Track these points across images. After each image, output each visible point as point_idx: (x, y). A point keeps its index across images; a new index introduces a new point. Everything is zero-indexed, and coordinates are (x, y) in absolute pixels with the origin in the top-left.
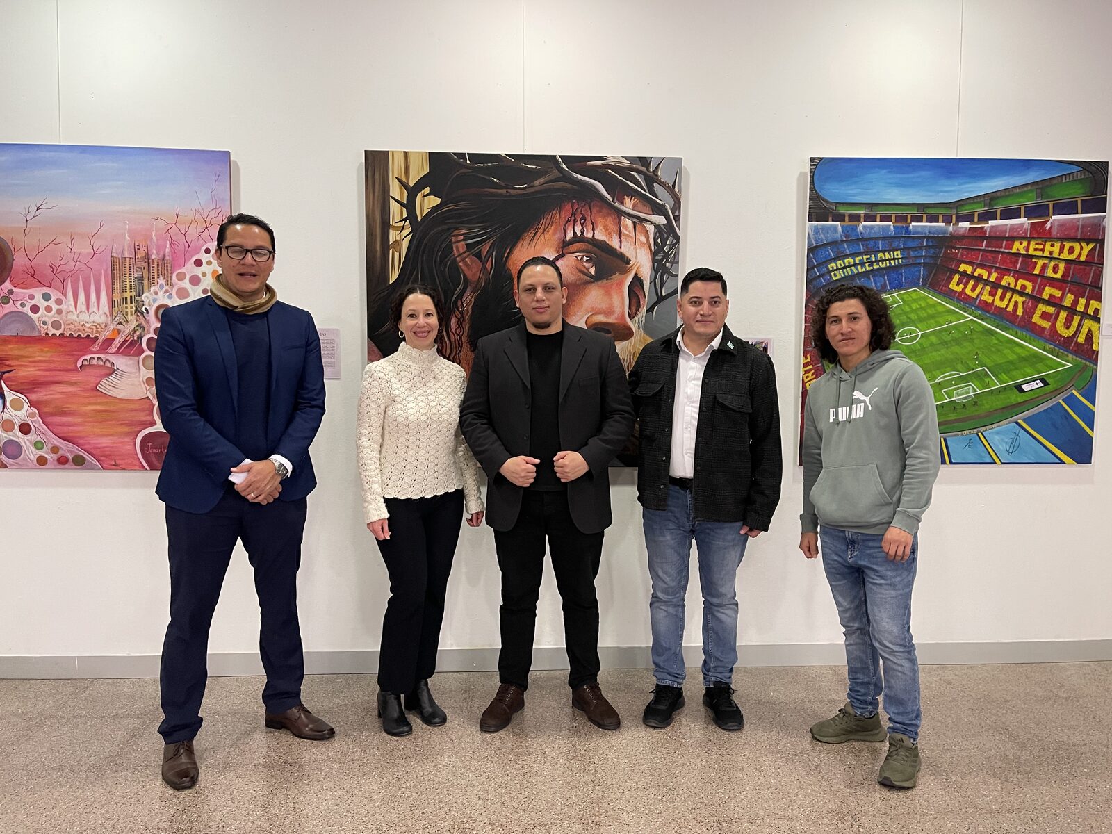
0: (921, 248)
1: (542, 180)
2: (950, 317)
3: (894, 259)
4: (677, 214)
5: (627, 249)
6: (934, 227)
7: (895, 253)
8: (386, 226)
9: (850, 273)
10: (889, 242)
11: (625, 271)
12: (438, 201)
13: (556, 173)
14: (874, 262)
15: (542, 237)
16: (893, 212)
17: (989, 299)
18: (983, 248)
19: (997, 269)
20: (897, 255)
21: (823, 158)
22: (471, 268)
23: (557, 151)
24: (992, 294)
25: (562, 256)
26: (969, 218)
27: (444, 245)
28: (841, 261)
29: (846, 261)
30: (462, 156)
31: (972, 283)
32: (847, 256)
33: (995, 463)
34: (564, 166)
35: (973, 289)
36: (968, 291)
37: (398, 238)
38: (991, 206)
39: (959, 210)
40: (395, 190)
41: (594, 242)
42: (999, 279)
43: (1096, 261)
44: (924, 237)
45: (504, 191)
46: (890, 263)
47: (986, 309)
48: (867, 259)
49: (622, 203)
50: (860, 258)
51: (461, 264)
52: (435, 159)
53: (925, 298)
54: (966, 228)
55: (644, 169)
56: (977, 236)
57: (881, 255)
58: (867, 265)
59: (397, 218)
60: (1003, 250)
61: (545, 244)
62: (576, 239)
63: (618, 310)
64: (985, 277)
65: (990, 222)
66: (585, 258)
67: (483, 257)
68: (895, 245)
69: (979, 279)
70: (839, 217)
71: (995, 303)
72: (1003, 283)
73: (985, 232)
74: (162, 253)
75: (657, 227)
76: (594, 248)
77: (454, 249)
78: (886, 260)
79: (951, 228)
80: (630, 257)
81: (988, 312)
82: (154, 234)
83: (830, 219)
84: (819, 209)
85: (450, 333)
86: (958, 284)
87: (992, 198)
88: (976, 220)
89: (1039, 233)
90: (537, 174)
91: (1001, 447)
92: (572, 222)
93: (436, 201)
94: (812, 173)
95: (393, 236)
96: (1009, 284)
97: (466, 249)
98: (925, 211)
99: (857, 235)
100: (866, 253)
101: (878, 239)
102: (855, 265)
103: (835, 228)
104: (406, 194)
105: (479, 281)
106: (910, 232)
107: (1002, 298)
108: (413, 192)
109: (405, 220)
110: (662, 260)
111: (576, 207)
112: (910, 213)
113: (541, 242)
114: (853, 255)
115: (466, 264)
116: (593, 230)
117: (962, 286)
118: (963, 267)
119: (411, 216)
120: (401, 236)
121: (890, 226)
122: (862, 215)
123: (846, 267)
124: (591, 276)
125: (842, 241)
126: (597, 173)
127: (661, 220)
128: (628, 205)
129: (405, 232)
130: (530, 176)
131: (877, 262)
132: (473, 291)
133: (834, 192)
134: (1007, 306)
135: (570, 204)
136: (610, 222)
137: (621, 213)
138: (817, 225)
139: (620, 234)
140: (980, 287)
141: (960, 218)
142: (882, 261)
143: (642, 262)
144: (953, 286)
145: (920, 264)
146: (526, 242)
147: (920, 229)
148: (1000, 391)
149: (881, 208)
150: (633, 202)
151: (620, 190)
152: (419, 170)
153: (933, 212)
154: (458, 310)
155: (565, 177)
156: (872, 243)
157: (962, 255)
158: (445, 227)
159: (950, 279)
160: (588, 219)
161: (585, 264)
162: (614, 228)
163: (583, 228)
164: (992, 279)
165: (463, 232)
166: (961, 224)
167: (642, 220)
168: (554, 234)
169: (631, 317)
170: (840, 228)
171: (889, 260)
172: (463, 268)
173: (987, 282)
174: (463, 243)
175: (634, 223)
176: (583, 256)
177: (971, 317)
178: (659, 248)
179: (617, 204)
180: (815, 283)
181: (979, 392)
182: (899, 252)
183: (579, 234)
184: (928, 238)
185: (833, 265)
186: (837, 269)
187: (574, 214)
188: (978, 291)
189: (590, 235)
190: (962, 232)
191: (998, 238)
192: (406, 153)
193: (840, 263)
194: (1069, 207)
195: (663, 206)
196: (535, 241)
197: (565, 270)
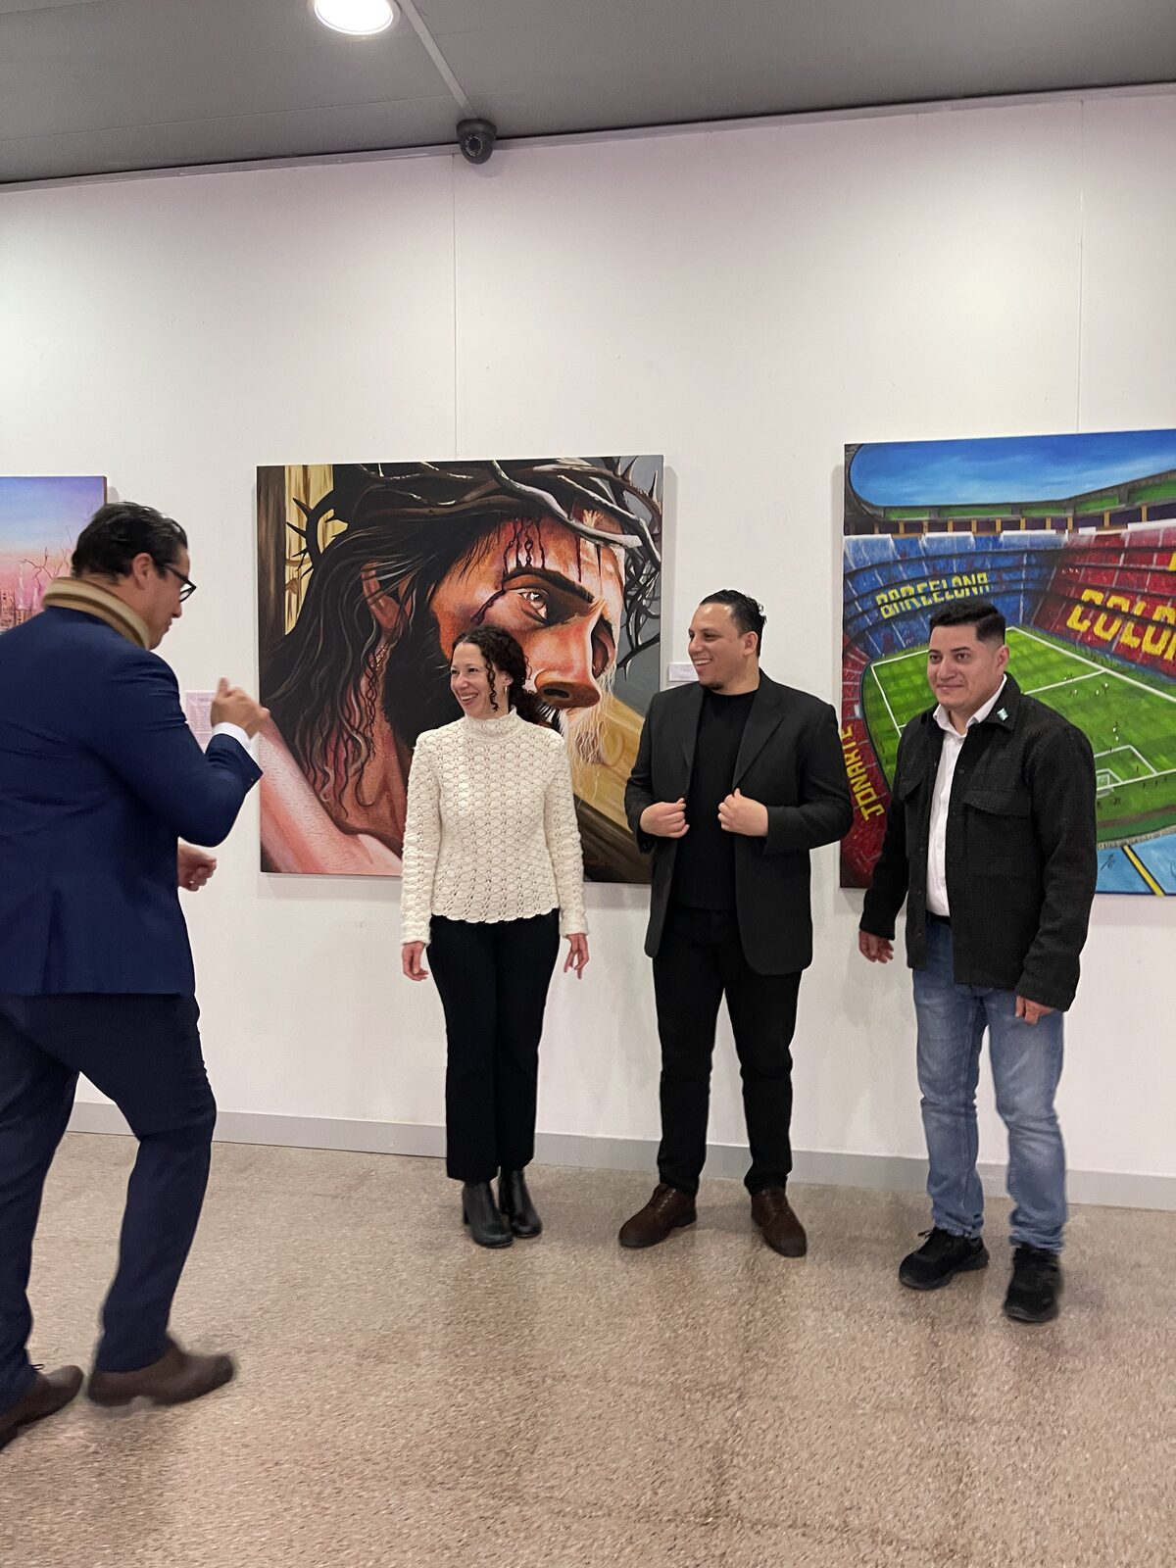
0: (1019, 567)
1: (473, 494)
2: (1070, 670)
3: (977, 585)
4: (656, 531)
5: (588, 582)
6: (1039, 536)
7: (979, 576)
8: (281, 560)
9: (909, 608)
10: (969, 562)
11: (586, 612)
12: (344, 526)
13: (493, 484)
14: (946, 590)
15: (476, 570)
16: (974, 517)
17: (1134, 642)
18: (1120, 565)
19: (1144, 597)
20: (982, 579)
21: (862, 445)
22: (385, 612)
23: (494, 455)
24: (1139, 633)
25: (503, 593)
26: (1096, 521)
27: (351, 583)
28: (895, 591)
29: (903, 590)
30: (373, 467)
31: (1103, 618)
32: (903, 583)
33: (1153, 893)
34: (503, 474)
35: (1106, 627)
36: (1098, 630)
37: (296, 576)
38: (1130, 501)
39: (1078, 510)
40: (293, 515)
41: (544, 573)
42: (1149, 611)
44: (1023, 552)
45: (426, 510)
46: (971, 591)
47: (1127, 656)
48: (935, 586)
49: (581, 520)
50: (925, 585)
51: (373, 607)
52: (340, 472)
53: (1028, 642)
54: (1091, 536)
55: (610, 473)
56: (1112, 545)
57: (956, 580)
58: (935, 595)
59: (295, 551)
60: (1153, 567)
61: (480, 578)
62: (520, 571)
63: (578, 665)
64: (1125, 608)
65: (1129, 525)
66: (533, 596)
67: (401, 595)
68: (978, 564)
69: (1115, 612)
70: (891, 528)
71: (1144, 648)
72: (1156, 617)
73: (1123, 542)
74: (29, 602)
75: (628, 550)
76: (545, 582)
77: (364, 587)
78: (964, 587)
79: (1066, 537)
80: (593, 593)
81: (1133, 661)
82: (21, 579)
83: (877, 530)
84: (859, 517)
85: (360, 697)
86: (1081, 620)
87: (1132, 489)
88: (1107, 523)
90: (466, 487)
91: (1162, 869)
92: (515, 547)
93: (341, 526)
94: (848, 466)
95: (290, 572)
96: (1166, 618)
97: (379, 587)
98: (1021, 514)
99: (918, 551)
100: (934, 577)
101: (951, 556)
102: (917, 595)
103: (885, 543)
104: (305, 519)
105: (395, 629)
106: (1001, 544)
107: (1155, 640)
108: (313, 516)
109: (304, 552)
110: (637, 595)
111: (519, 526)
112: (998, 517)
113: (474, 576)
114: (913, 581)
115: (379, 607)
116: (543, 557)
117: (1087, 623)
118: (1087, 595)
119: (312, 547)
120: (299, 573)
121: (968, 538)
122: (925, 524)
123: (902, 599)
124: (541, 620)
125: (896, 562)
126: (547, 482)
127: (635, 541)
128: (589, 522)
129: (305, 568)
130: (459, 488)
131: (951, 590)
132: (389, 642)
133: (880, 492)
134: (1165, 651)
135: (512, 524)
136: (565, 546)
137: (579, 534)
138: (857, 541)
139: (579, 561)
140: (1117, 624)
141: (1081, 522)
142: (959, 589)
143: (609, 599)
144: (1073, 622)
145: (1020, 591)
146: (455, 577)
147: (1015, 541)
148: (1156, 781)
149: (954, 511)
150: (595, 518)
151: (577, 503)
152: (321, 488)
153: (1036, 514)
154: (370, 667)
155: (505, 489)
156: (941, 563)
157: (1086, 577)
158: (353, 559)
159: (1068, 613)
160: (536, 543)
161: (532, 603)
162: (571, 554)
163: (529, 556)
164: (1138, 611)
165: (375, 565)
166: (1082, 531)
167: (608, 542)
168: (492, 562)
169: (596, 675)
170: (892, 543)
171: (969, 587)
172: (376, 612)
173: (1128, 616)
174: (375, 579)
175: (598, 547)
176: (530, 593)
177: (1104, 670)
178: (633, 580)
179: (573, 522)
180: (855, 622)
181: (1121, 783)
182: (984, 575)
183: (524, 564)
184: (1030, 552)
185: (883, 596)
186: (890, 602)
187: (517, 537)
188: (1114, 629)
189: (539, 565)
190: (1084, 542)
191: (1145, 549)
192: (305, 467)
193: (893, 593)
195: (638, 522)
196: (467, 574)
197: (506, 612)
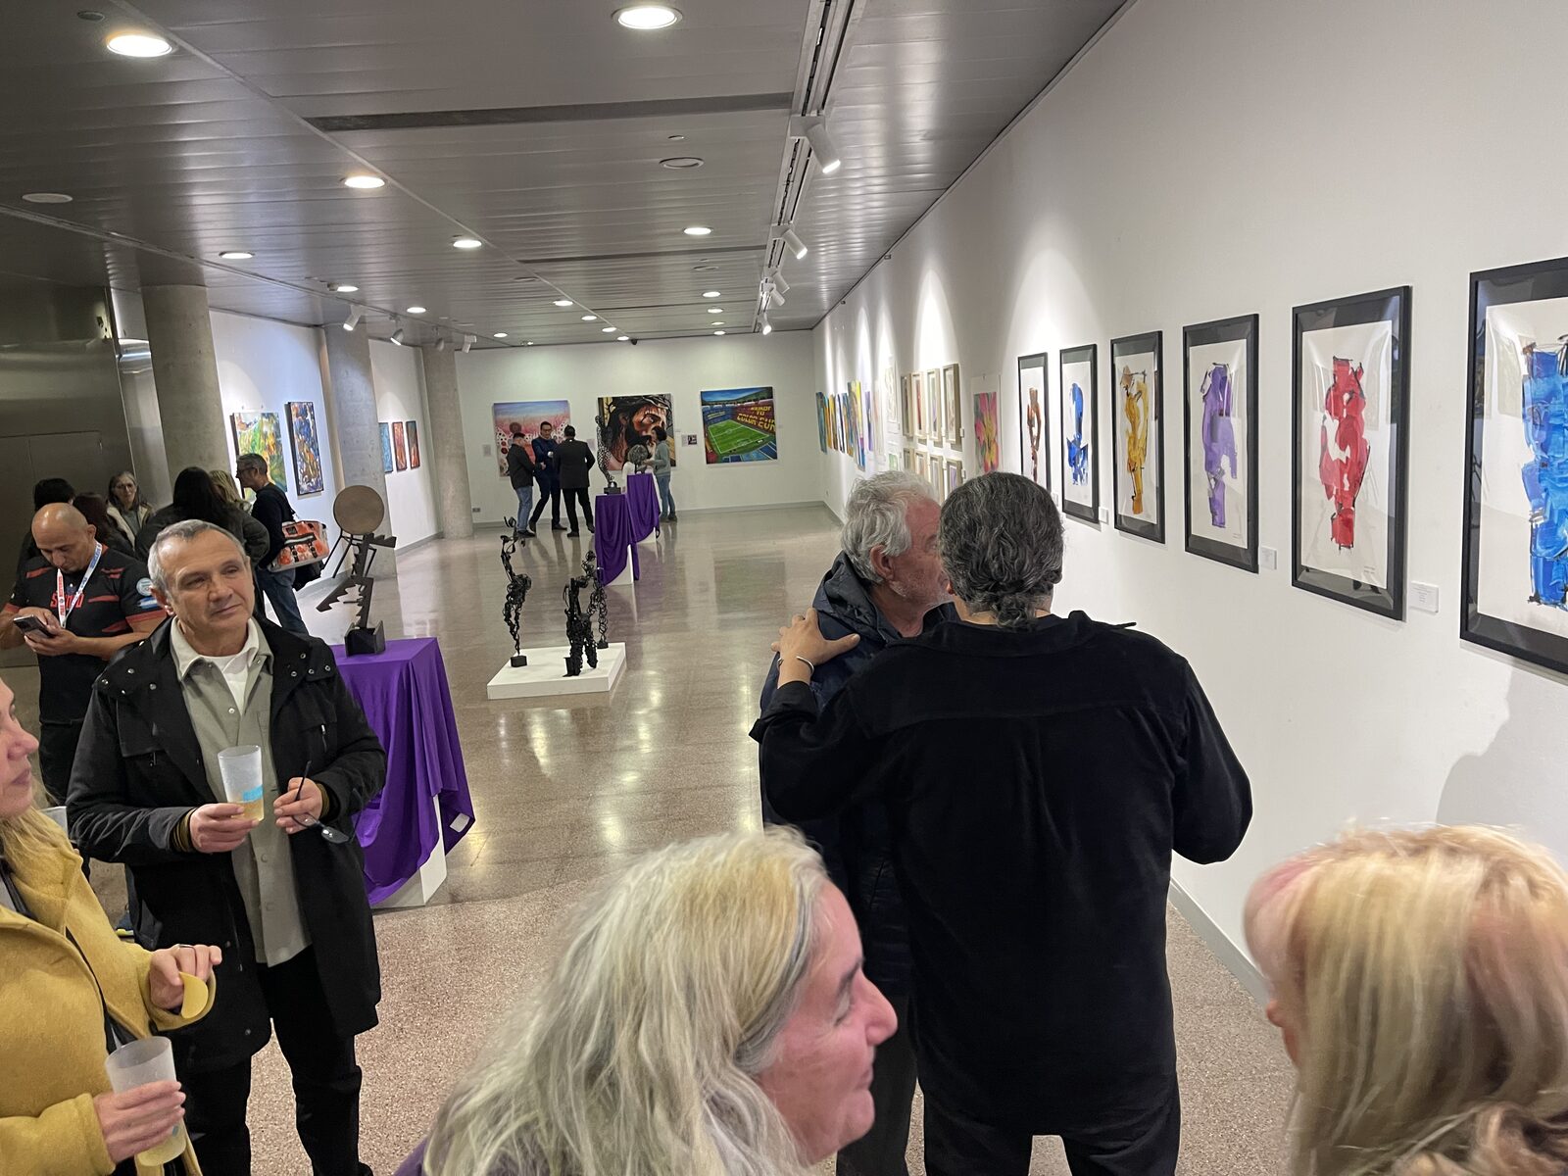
0: (729, 410)
4: (671, 406)
5: (660, 415)
6: (731, 405)
8: (604, 414)
10: (722, 410)
11: (660, 421)
12: (615, 408)
14: (718, 414)
15: (640, 414)
16: (721, 403)
18: (744, 409)
19: (748, 414)
20: (724, 412)
21: (703, 391)
22: (624, 422)
24: (748, 420)
25: (645, 418)
26: (740, 403)
27: (617, 418)
29: (712, 415)
30: (620, 397)
31: (742, 418)
33: (754, 460)
34: (643, 398)
36: (742, 420)
38: (745, 399)
39: (737, 401)
40: (605, 406)
43: (772, 410)
44: (730, 408)
45: (630, 404)
47: (747, 424)
50: (715, 414)
52: (613, 398)
55: (662, 397)
56: (742, 407)
57: (720, 413)
60: (749, 410)
61: (640, 416)
65: (745, 403)
67: (626, 419)
69: (744, 417)
70: (709, 405)
72: (750, 417)
73: (744, 406)
75: (666, 410)
77: (620, 418)
79: (735, 405)
80: (661, 417)
83: (707, 405)
84: (704, 403)
87: (744, 398)
88: (742, 403)
89: (757, 405)
90: (637, 400)
91: (755, 457)
92: (646, 410)
94: (701, 395)
97: (622, 418)
98: (729, 402)
99: (713, 408)
100: (716, 412)
104: (607, 407)
105: (626, 425)
106: (726, 407)
107: (750, 421)
108: (609, 406)
110: (668, 417)
112: (725, 402)
114: (713, 413)
117: (740, 419)
118: (740, 414)
119: (609, 412)
121: (721, 406)
122: (714, 404)
124: (652, 422)
125: (710, 410)
126: (651, 399)
128: (659, 405)
130: (635, 401)
133: (707, 399)
134: (752, 423)
135: (644, 406)
136: (655, 409)
137: (657, 408)
138: (704, 407)
139: (658, 412)
143: (664, 418)
144: (738, 419)
145: (729, 414)
146: (636, 415)
147: (728, 406)
148: (752, 443)
149: (718, 402)
151: (657, 402)
153: (732, 402)
155: (644, 400)
156: (717, 410)
157: (739, 411)
158: (617, 413)
159: (737, 417)
160: (650, 409)
163: (649, 411)
165: (621, 414)
166: (738, 404)
167: (663, 408)
168: (642, 413)
170: (709, 407)
171: (722, 414)
173: (746, 417)
174: (621, 416)
175: (661, 409)
176: (650, 418)
177: (743, 426)
178: (667, 415)
180: (705, 420)
183: (648, 413)
185: (709, 416)
187: (646, 408)
188: (744, 419)
189: (651, 413)
190: (738, 406)
191: (747, 407)
194: (764, 398)
196: (638, 415)
197: (645, 421)
